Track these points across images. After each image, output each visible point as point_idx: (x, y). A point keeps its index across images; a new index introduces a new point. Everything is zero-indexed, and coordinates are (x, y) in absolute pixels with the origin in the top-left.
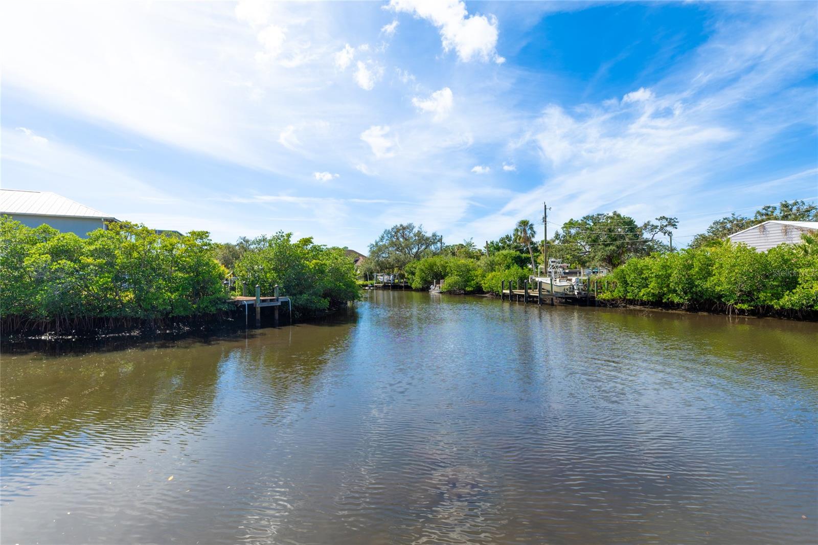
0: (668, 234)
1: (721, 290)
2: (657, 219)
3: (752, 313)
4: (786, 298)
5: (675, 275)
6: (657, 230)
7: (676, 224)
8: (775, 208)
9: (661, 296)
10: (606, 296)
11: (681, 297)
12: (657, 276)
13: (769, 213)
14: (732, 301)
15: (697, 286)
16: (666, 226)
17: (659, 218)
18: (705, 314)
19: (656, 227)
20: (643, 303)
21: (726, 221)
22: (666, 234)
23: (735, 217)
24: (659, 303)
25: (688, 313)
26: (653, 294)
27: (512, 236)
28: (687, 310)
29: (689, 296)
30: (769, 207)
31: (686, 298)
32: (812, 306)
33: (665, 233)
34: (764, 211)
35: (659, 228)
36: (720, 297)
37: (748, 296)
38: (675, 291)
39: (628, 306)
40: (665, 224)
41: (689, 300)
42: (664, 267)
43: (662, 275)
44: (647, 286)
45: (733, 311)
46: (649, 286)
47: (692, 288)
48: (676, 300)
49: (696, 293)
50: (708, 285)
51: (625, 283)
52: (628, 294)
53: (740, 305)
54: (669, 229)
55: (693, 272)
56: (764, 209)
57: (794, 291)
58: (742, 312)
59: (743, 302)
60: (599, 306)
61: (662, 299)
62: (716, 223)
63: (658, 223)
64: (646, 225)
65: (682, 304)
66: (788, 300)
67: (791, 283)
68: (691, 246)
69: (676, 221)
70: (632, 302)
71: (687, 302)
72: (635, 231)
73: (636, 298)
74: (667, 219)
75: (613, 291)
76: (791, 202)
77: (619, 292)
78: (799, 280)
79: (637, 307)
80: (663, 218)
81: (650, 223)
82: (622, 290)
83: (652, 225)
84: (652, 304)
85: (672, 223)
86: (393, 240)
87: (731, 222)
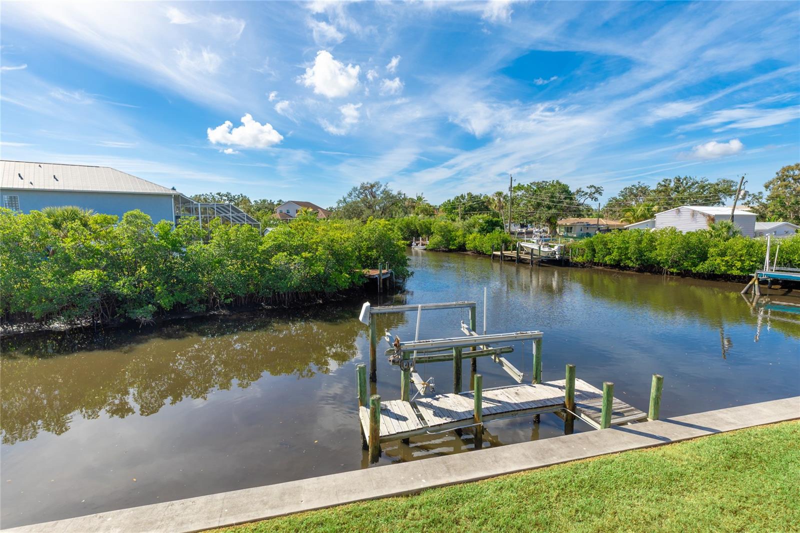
0: (595, 200)
1: (661, 259)
2: (588, 187)
3: (678, 274)
4: (701, 266)
5: (632, 248)
6: (587, 196)
7: (602, 192)
8: (670, 181)
9: (619, 261)
10: (579, 259)
11: (634, 263)
12: (619, 248)
13: (667, 185)
14: (666, 267)
15: (645, 256)
16: (594, 193)
17: (589, 186)
18: (649, 274)
20: (605, 265)
21: (633, 187)
22: (593, 199)
23: (640, 184)
24: (617, 265)
25: (637, 273)
26: (614, 260)
27: (466, 195)
28: (636, 271)
29: (639, 262)
30: (667, 180)
31: (637, 263)
32: (713, 271)
33: (592, 199)
34: (663, 183)
35: (588, 194)
36: (659, 263)
37: (676, 263)
38: (629, 258)
39: (593, 266)
40: (593, 192)
41: (639, 265)
42: (624, 242)
43: (623, 247)
44: (610, 254)
45: (667, 274)
46: (613, 254)
47: (641, 256)
48: (631, 265)
49: (644, 260)
50: (652, 255)
51: (594, 250)
52: (595, 259)
53: (672, 269)
54: (596, 195)
55: (642, 245)
56: (663, 181)
57: (705, 262)
58: (672, 273)
59: (673, 267)
60: (573, 266)
61: (620, 264)
62: (626, 189)
63: (588, 191)
64: (578, 191)
65: (634, 268)
66: (702, 268)
67: (703, 257)
68: (606, 207)
69: (602, 189)
70: (595, 264)
71: (637, 266)
72: (569, 195)
73: (601, 261)
74: (595, 187)
75: (583, 256)
76: (683, 177)
77: (587, 256)
78: (709, 255)
79: (600, 268)
80: (591, 186)
81: (582, 190)
82: (589, 255)
83: (583, 192)
84: (612, 266)
85: (598, 191)
86: (361, 196)
87: (637, 189)
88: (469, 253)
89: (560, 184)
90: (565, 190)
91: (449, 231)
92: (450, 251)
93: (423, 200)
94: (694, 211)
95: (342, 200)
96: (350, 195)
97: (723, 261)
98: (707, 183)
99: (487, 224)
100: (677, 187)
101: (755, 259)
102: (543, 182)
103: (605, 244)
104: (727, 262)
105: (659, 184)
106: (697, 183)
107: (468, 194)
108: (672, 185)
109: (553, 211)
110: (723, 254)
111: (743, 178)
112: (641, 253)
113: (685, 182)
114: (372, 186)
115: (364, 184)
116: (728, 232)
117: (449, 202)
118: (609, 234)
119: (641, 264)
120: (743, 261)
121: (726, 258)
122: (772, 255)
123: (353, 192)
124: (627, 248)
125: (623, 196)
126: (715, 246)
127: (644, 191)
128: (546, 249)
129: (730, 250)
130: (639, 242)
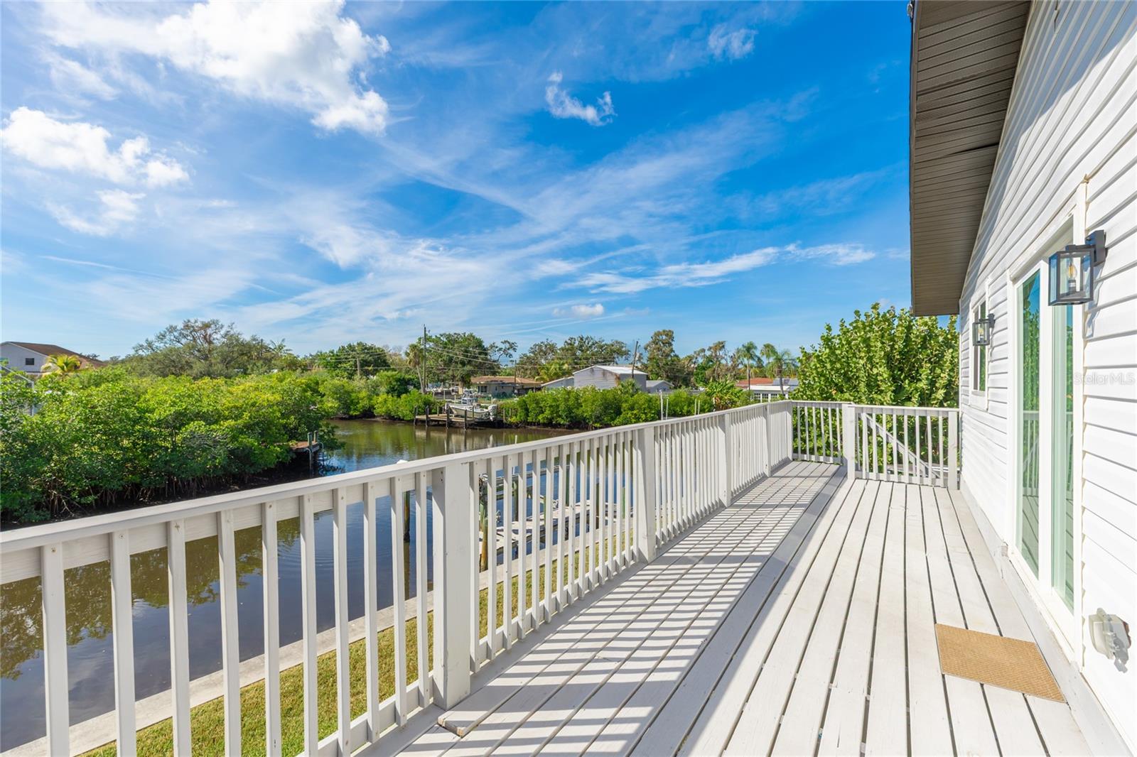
0: (509, 356)
1: (586, 416)
2: (502, 342)
5: (562, 405)
6: (502, 352)
7: (516, 348)
8: (575, 340)
9: (550, 420)
10: (513, 420)
11: (564, 420)
12: (551, 406)
13: (573, 343)
14: (591, 423)
15: (573, 413)
16: (509, 349)
19: (500, 349)
20: (539, 424)
21: (542, 345)
23: (549, 343)
24: (549, 424)
26: (547, 418)
28: (567, 428)
29: (569, 419)
30: (572, 339)
33: (507, 355)
34: (569, 342)
35: (502, 350)
36: (584, 419)
37: (598, 419)
38: (560, 416)
39: (527, 426)
40: (507, 347)
41: (569, 422)
42: (553, 400)
43: (554, 405)
44: (543, 413)
46: (545, 413)
47: (570, 414)
48: (562, 422)
49: (572, 417)
50: (579, 412)
51: (527, 410)
52: (529, 418)
53: (596, 424)
54: (511, 351)
55: (570, 403)
56: (569, 340)
57: (621, 416)
59: (596, 422)
60: (506, 428)
62: (535, 345)
63: (503, 346)
64: (492, 347)
65: (564, 425)
68: (518, 364)
69: (516, 345)
70: (530, 424)
71: (567, 423)
72: (484, 351)
73: (534, 421)
74: (509, 343)
75: (516, 415)
76: (585, 337)
77: (520, 416)
78: (622, 410)
79: (534, 427)
80: (506, 342)
81: (496, 345)
82: (523, 414)
83: (497, 347)
84: (545, 425)
85: (513, 346)
86: (183, 341)
87: (546, 346)
88: (378, 419)
89: (474, 337)
90: (479, 344)
91: (348, 393)
92: (352, 418)
94: (604, 370)
95: (145, 344)
96: (161, 337)
97: (632, 414)
98: (604, 343)
99: (399, 383)
100: (581, 346)
101: (653, 412)
102: (455, 334)
103: (537, 403)
104: (636, 415)
105: (566, 342)
106: (597, 343)
107: (358, 344)
108: (576, 344)
109: (468, 368)
110: (632, 408)
111: (637, 342)
112: (570, 410)
113: (587, 341)
114: (206, 326)
115: (189, 321)
116: (632, 389)
117: (332, 354)
118: (539, 392)
119: (571, 421)
120: (646, 414)
121: (635, 412)
122: (665, 407)
123: (168, 334)
124: (558, 406)
125: (533, 352)
126: (626, 401)
127: (552, 348)
128: (478, 410)
129: (637, 405)
130: (567, 400)
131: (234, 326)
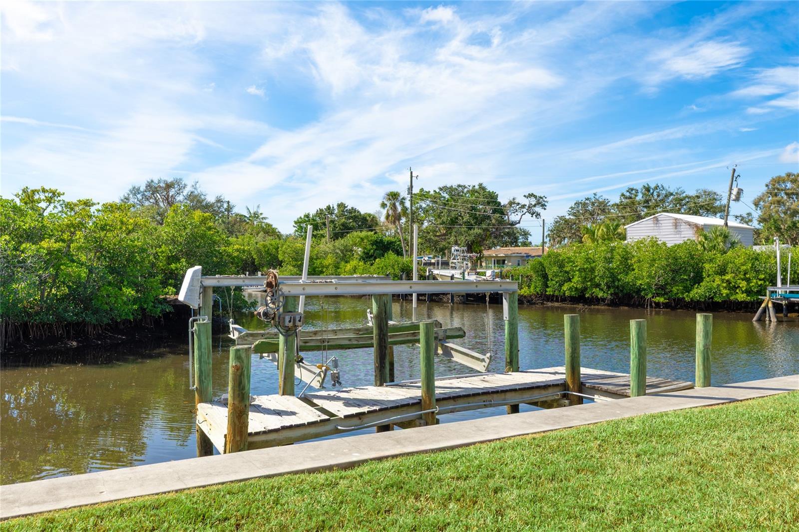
0: (536, 216)
1: (641, 284)
2: (525, 196)
3: (666, 305)
4: (695, 290)
5: (600, 267)
6: (525, 210)
7: (546, 204)
8: (637, 191)
9: (583, 291)
11: (604, 292)
12: (581, 270)
13: (633, 196)
14: (650, 296)
15: (619, 280)
16: (535, 206)
17: (527, 195)
18: (626, 308)
19: (524, 206)
20: (563, 299)
21: (587, 201)
22: (534, 216)
23: (597, 197)
24: (580, 298)
25: (611, 308)
26: (576, 289)
27: (336, 207)
28: (608, 305)
29: (612, 290)
30: (632, 190)
31: (609, 292)
32: (712, 298)
33: (532, 214)
34: (628, 194)
35: (527, 207)
36: (639, 291)
37: (662, 289)
38: (598, 286)
39: (545, 303)
40: (533, 203)
41: (611, 294)
42: (588, 260)
43: (587, 268)
44: (570, 280)
45: (651, 305)
46: (573, 280)
47: (614, 282)
48: (600, 295)
49: (618, 287)
50: (629, 278)
51: (545, 277)
52: (548, 290)
53: (658, 298)
54: (538, 209)
55: (612, 265)
56: (628, 191)
57: (701, 284)
58: (658, 305)
59: (658, 295)
61: (584, 295)
62: (577, 203)
63: (526, 202)
64: (511, 203)
65: (603, 300)
66: (698, 292)
67: (698, 279)
68: (551, 231)
69: (545, 200)
70: (551, 298)
71: (609, 297)
72: (500, 210)
73: (557, 293)
74: (535, 197)
75: (529, 287)
76: (652, 186)
77: (536, 287)
78: (704, 275)
79: (556, 304)
80: (531, 195)
81: (517, 201)
82: (539, 284)
83: (518, 204)
84: (574, 300)
85: (541, 202)
86: (147, 203)
87: (593, 204)
89: (484, 190)
90: (492, 199)
93: (261, 217)
94: (676, 219)
97: (723, 281)
98: (684, 195)
99: (375, 247)
100: (647, 201)
101: (763, 276)
102: (459, 186)
103: (561, 266)
104: (728, 282)
105: (623, 195)
106: (672, 194)
107: (339, 205)
108: (640, 197)
109: (477, 231)
110: (722, 271)
111: (734, 170)
112: (614, 278)
113: (655, 194)
114: (169, 186)
115: (152, 181)
116: (724, 242)
117: (307, 219)
119: (615, 294)
120: (748, 280)
121: (728, 277)
122: (784, 270)
123: (131, 196)
124: (592, 270)
125: (574, 214)
126: (711, 261)
127: (603, 207)
129: (730, 265)
130: (609, 260)
131: (198, 186)
